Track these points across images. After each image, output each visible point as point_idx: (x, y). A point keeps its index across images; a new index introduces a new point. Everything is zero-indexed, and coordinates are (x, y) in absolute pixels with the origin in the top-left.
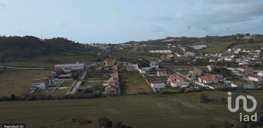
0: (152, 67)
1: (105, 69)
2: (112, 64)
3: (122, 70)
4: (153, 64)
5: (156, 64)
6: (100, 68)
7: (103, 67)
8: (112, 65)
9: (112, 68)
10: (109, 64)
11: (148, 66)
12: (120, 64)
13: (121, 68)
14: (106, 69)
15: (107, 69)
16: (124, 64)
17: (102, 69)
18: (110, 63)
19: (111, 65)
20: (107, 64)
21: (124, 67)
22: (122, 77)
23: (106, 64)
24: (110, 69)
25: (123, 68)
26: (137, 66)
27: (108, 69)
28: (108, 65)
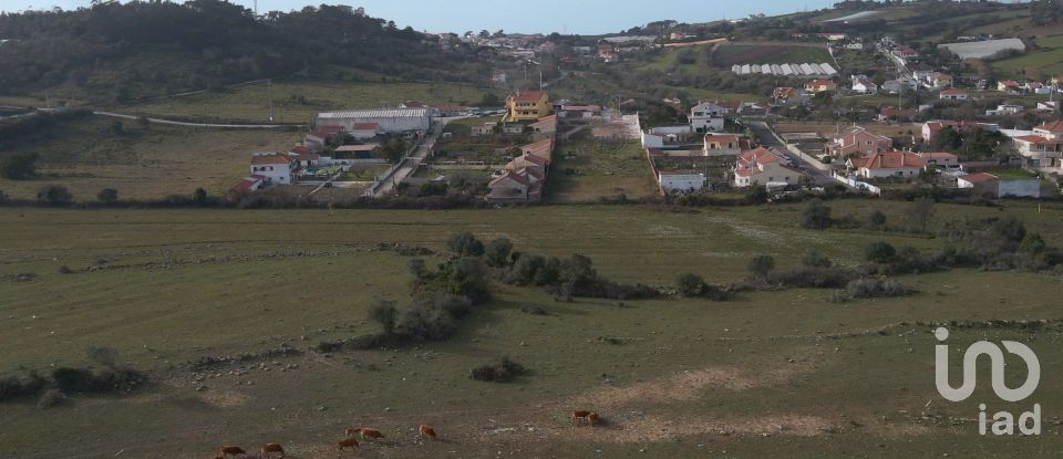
0: (697, 123)
1: (506, 130)
2: (535, 112)
3: (573, 137)
4: (699, 114)
5: (714, 115)
6: (490, 128)
7: (500, 124)
8: (536, 116)
9: (535, 126)
10: (526, 112)
11: (683, 121)
12: (570, 114)
13: (570, 128)
14: (513, 130)
15: (515, 130)
16: (587, 115)
17: (497, 129)
18: (527, 108)
19: (531, 116)
20: (519, 112)
21: (583, 123)
22: (567, 158)
23: (513, 113)
24: (528, 130)
25: (578, 128)
26: (638, 121)
27: (520, 131)
28: (522, 116)
